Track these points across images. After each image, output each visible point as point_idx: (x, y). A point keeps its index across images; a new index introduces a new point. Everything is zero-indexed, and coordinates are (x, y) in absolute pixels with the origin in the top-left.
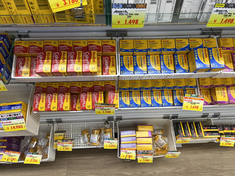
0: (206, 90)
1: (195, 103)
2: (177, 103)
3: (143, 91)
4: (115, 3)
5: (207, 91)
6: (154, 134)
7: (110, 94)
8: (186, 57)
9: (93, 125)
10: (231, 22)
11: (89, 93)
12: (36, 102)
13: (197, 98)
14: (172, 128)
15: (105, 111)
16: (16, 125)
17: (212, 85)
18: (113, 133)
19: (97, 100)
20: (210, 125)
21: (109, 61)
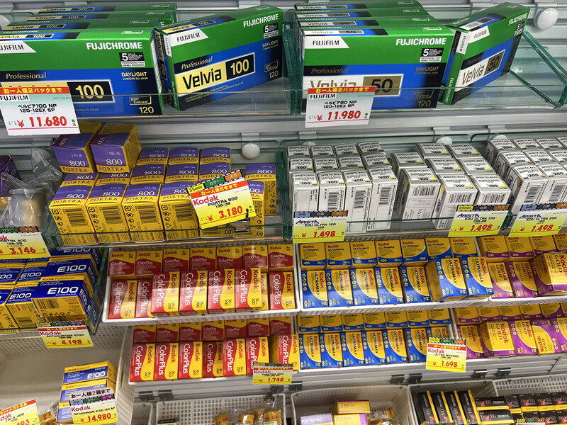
0: (469, 326)
1: (449, 357)
2: (414, 355)
3: (345, 332)
4: (298, 210)
5: (472, 328)
6: (372, 420)
7: (282, 342)
8: (423, 272)
9: (238, 402)
10: (487, 229)
11: (240, 340)
12: (135, 362)
13: (453, 345)
14: (410, 405)
15: (271, 378)
16: (99, 413)
17: (481, 318)
18: (283, 421)
19: (257, 354)
20: (490, 396)
21: (282, 281)
